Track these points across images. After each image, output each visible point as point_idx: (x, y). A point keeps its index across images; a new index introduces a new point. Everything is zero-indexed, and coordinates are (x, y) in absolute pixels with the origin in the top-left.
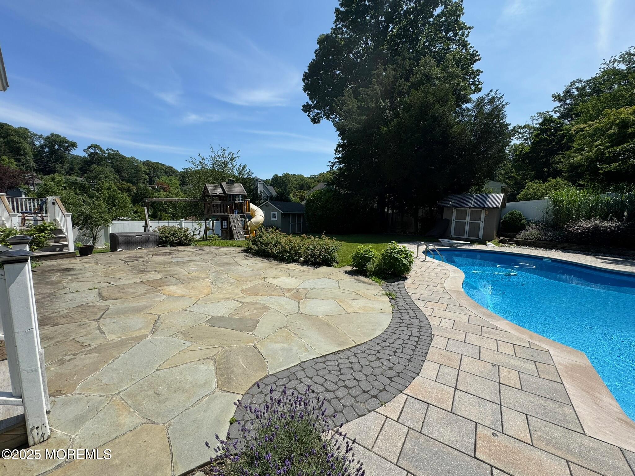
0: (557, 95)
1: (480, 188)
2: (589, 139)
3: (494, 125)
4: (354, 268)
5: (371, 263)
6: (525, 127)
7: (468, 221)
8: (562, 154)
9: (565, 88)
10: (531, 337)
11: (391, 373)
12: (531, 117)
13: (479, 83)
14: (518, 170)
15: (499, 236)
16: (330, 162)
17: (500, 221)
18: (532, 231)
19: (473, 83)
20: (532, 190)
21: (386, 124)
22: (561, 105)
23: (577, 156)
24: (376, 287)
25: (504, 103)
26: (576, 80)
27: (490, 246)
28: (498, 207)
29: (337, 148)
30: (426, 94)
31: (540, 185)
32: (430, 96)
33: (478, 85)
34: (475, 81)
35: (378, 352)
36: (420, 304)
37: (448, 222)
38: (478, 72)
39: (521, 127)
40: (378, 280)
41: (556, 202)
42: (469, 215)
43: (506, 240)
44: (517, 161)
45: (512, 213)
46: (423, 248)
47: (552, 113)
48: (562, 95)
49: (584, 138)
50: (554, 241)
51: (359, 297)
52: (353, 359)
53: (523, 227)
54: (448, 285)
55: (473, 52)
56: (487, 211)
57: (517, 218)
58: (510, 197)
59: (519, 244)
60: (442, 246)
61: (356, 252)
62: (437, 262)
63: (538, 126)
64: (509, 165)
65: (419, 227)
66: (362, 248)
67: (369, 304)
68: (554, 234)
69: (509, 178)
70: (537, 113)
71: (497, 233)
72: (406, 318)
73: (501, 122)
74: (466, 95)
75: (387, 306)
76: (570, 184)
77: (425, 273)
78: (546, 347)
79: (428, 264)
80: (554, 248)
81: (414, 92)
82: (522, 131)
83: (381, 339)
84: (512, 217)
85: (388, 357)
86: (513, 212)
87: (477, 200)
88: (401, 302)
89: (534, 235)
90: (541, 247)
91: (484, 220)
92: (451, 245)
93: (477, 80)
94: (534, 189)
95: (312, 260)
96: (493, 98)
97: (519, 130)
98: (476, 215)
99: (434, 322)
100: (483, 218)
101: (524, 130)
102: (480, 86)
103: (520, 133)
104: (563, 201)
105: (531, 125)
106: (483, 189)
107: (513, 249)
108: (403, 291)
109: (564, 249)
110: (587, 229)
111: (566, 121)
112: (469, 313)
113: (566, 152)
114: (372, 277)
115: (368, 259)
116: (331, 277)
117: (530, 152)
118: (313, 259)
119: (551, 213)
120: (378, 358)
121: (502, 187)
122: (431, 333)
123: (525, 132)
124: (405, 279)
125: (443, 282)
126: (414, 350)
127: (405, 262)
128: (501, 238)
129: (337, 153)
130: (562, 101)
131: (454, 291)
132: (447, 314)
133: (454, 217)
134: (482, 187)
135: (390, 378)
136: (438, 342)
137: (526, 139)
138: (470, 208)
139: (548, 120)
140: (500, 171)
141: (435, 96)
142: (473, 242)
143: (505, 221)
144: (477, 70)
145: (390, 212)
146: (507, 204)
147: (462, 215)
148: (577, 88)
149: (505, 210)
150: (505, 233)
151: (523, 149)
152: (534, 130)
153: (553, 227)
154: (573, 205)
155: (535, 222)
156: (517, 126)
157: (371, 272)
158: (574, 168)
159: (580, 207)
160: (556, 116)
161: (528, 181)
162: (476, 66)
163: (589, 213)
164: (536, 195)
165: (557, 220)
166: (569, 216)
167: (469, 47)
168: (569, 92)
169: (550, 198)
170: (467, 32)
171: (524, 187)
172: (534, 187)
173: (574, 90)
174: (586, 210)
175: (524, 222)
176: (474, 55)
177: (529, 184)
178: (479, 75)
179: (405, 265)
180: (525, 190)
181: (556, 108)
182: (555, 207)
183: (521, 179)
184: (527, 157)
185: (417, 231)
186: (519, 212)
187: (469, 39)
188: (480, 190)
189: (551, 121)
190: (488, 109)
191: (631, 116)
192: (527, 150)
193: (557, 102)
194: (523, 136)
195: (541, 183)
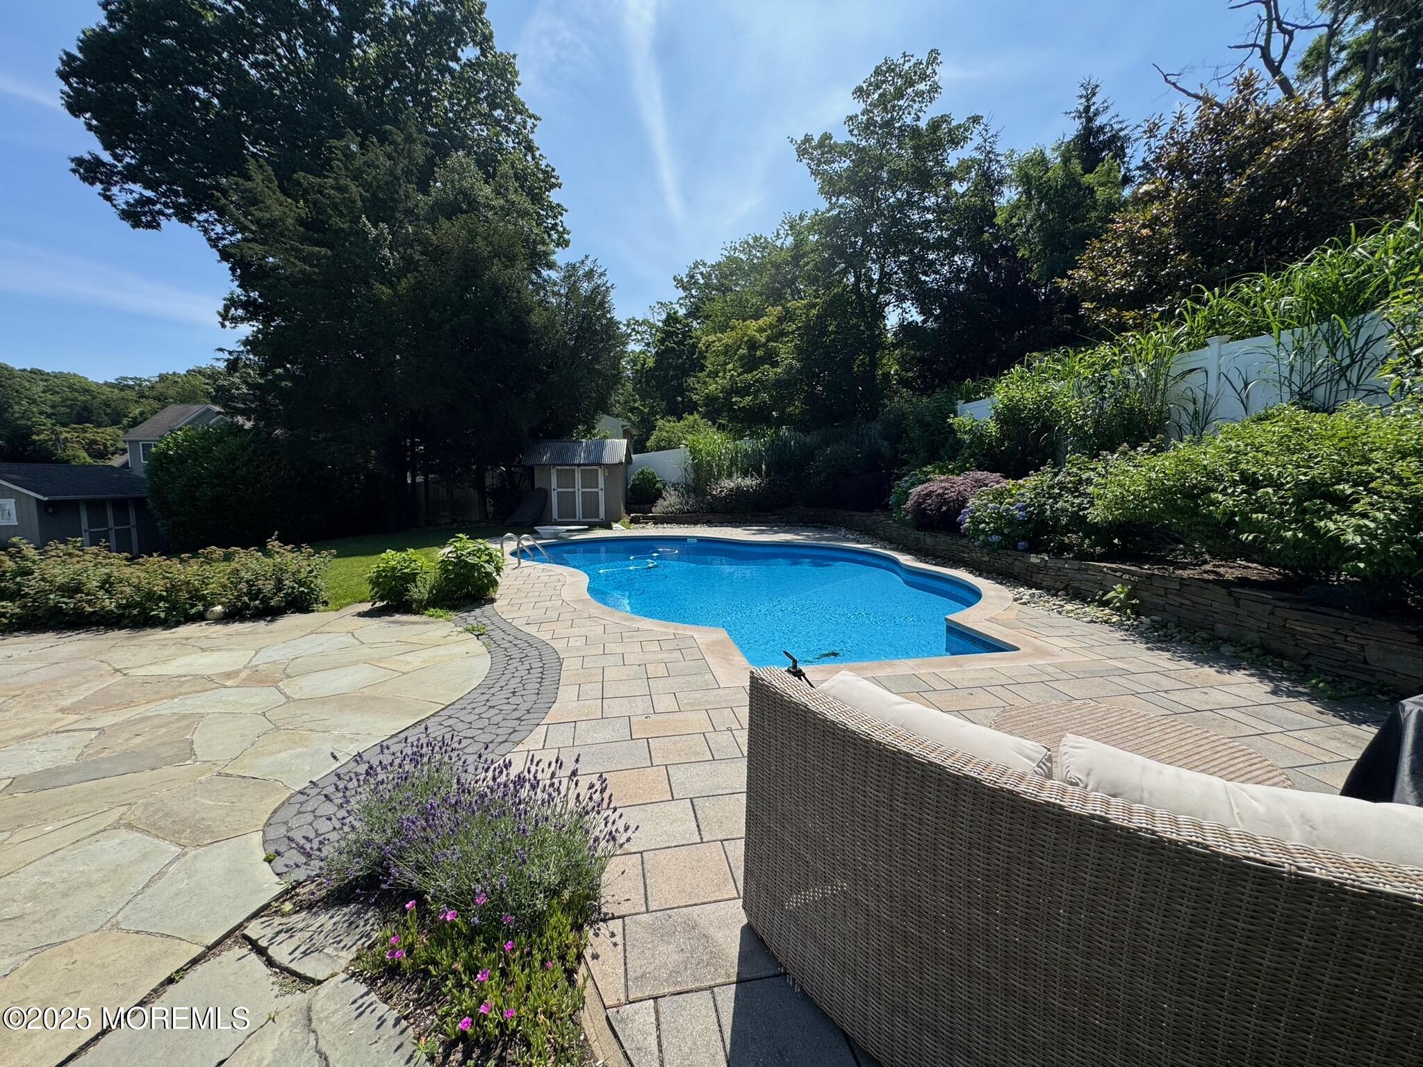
0: (679, 278)
1: (589, 431)
2: (722, 358)
3: (599, 318)
4: (378, 605)
5: (419, 583)
6: (643, 323)
7: (579, 490)
8: (695, 377)
9: (688, 270)
10: (676, 628)
11: (516, 714)
12: (651, 307)
13: (565, 230)
14: (643, 399)
15: (628, 512)
16: (221, 350)
17: (627, 487)
18: (670, 501)
19: (554, 227)
20: (664, 434)
21: (386, 279)
22: (686, 297)
24: (441, 624)
26: (699, 261)
27: (619, 530)
28: (621, 463)
29: (227, 309)
30: (473, 234)
31: (674, 424)
32: (480, 242)
33: (563, 234)
34: (556, 224)
35: (488, 700)
36: (532, 630)
37: (545, 494)
38: (561, 209)
39: (637, 321)
40: (440, 612)
41: (694, 451)
42: (578, 476)
43: (638, 517)
44: (640, 381)
45: (642, 473)
46: (511, 546)
47: (677, 307)
48: (685, 280)
49: (718, 356)
50: (698, 512)
51: (415, 647)
52: (450, 722)
53: (658, 495)
54: (567, 594)
55: (546, 166)
56: (606, 471)
57: (649, 481)
58: (638, 446)
59: (658, 521)
60: (542, 539)
61: (378, 567)
62: (541, 566)
63: (660, 324)
64: (629, 386)
65: (490, 509)
66: (391, 558)
67: (441, 651)
68: (697, 502)
69: (632, 410)
70: (658, 303)
71: (626, 508)
72: (515, 652)
73: (608, 316)
74: (546, 254)
75: (476, 646)
76: (710, 423)
77: (525, 586)
78: (690, 633)
79: (526, 571)
80: (700, 523)
81: (445, 224)
82: (640, 329)
83: (486, 687)
84: (643, 479)
85: (507, 701)
86: (644, 470)
87: (588, 452)
88: (497, 635)
89: (674, 506)
90: (684, 524)
91: (603, 487)
92: (556, 536)
93: (561, 225)
94: (667, 432)
95: (256, 607)
96: (591, 271)
97: (636, 327)
98: (590, 480)
99: (558, 645)
100: (601, 484)
101: (643, 328)
102: (566, 236)
103: (638, 332)
104: (701, 450)
105: (652, 321)
106: (596, 431)
107: (651, 530)
108: (495, 619)
109: (710, 523)
110: (731, 490)
111: (695, 324)
112: (604, 622)
113: (699, 374)
114: (426, 609)
115: (411, 578)
116: (327, 629)
117: (655, 369)
118: (257, 602)
119: (689, 469)
120: (490, 707)
121: (623, 426)
122: (559, 658)
123: (645, 332)
124: (493, 601)
125: (558, 592)
126: (540, 683)
127: (490, 568)
128: (632, 515)
129: (227, 323)
130: (687, 289)
131: (579, 601)
132: (575, 631)
133: (554, 484)
134: (594, 428)
135: (519, 719)
136: (570, 665)
137: (648, 345)
138: (579, 465)
139: (671, 319)
140: (617, 398)
141: (491, 244)
142: (592, 526)
143: (634, 488)
144: (558, 205)
145: (420, 479)
146: (633, 457)
147: (566, 480)
148: (702, 274)
149: (631, 468)
150: (636, 507)
151: (645, 361)
152: (657, 331)
153: (694, 490)
154: (713, 457)
155: (673, 485)
156: (632, 322)
157: (422, 601)
158: (710, 400)
159: (720, 459)
160: (682, 312)
161: (658, 417)
162: (554, 196)
163: (730, 467)
164: (671, 441)
165: (697, 479)
166: (710, 473)
167: (537, 154)
168: (692, 277)
169: (687, 446)
170: (530, 122)
171: (654, 428)
172: (667, 429)
173: (699, 276)
174: (727, 463)
175: (659, 485)
176: (548, 174)
177: (660, 423)
178: (562, 215)
179: (488, 575)
180: (655, 433)
181: (680, 299)
182: (693, 460)
183: (648, 414)
184: (653, 377)
185: (487, 518)
186: (651, 470)
187: (537, 139)
188: (591, 433)
189: (677, 320)
190: (585, 287)
191: (757, 334)
192: (651, 365)
193: (681, 290)
194: (642, 339)
195: (675, 422)
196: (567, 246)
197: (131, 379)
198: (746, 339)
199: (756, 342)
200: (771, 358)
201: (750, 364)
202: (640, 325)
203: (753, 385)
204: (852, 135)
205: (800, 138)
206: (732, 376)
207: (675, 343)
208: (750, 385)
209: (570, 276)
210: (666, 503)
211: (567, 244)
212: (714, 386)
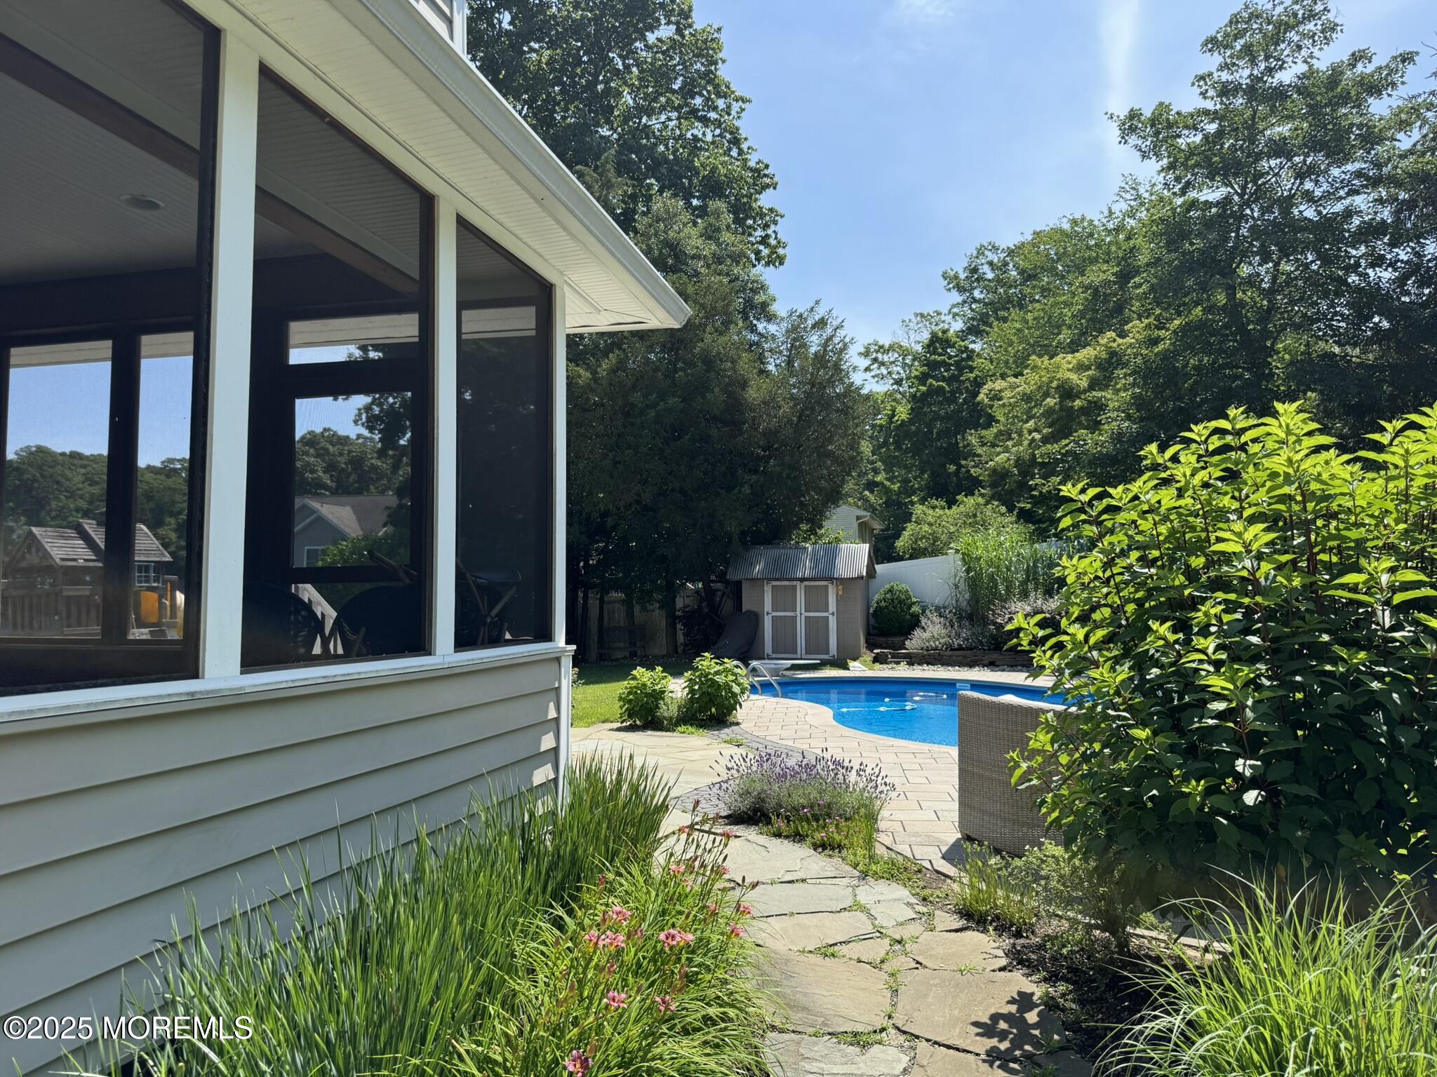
0: (952, 273)
1: (816, 525)
4: (626, 723)
5: (667, 701)
6: (891, 348)
7: (801, 613)
8: (979, 434)
9: (967, 260)
12: (903, 321)
13: (779, 242)
14: (890, 464)
15: (871, 646)
17: (868, 609)
18: (932, 632)
19: (764, 241)
20: (926, 528)
22: (965, 302)
23: (999, 454)
24: (696, 738)
25: (847, 340)
26: (986, 245)
27: (857, 670)
28: (861, 577)
31: (941, 512)
33: (776, 247)
34: (767, 236)
37: (755, 619)
38: (773, 214)
39: (881, 347)
40: (691, 729)
41: (969, 560)
42: (800, 599)
43: (886, 654)
44: (885, 443)
45: (890, 591)
47: (948, 319)
48: (962, 276)
50: (975, 648)
51: (687, 749)
53: (915, 623)
54: (812, 721)
55: (758, 163)
56: (840, 587)
57: (901, 602)
58: (884, 551)
59: (912, 660)
60: (759, 676)
62: (773, 700)
63: (919, 348)
64: (867, 451)
66: (642, 675)
67: (712, 752)
68: (973, 634)
69: (872, 487)
70: (917, 315)
71: (867, 641)
76: (1003, 509)
77: (764, 714)
79: (758, 703)
80: (978, 665)
82: (886, 358)
84: (892, 600)
86: (893, 587)
87: (815, 560)
89: (938, 639)
90: (953, 666)
91: (835, 610)
93: (774, 236)
94: (930, 524)
96: (824, 321)
97: (880, 356)
98: (816, 601)
100: (832, 605)
101: (893, 356)
102: (781, 251)
103: (882, 364)
104: (979, 559)
105: (905, 344)
106: (823, 531)
107: (903, 671)
108: (746, 735)
109: (993, 666)
111: (977, 347)
112: (857, 740)
113: (984, 432)
114: (677, 727)
115: (660, 695)
116: (595, 737)
117: (911, 422)
119: (962, 586)
121: (858, 518)
123: (894, 362)
124: (737, 723)
128: (876, 651)
130: (965, 290)
131: (827, 726)
132: (830, 744)
133: (768, 606)
134: (821, 527)
137: (898, 382)
138: (802, 580)
139: (938, 342)
141: (703, 307)
142: (822, 664)
143: (879, 612)
144: (771, 210)
146: (878, 567)
147: (784, 600)
148: (991, 263)
149: (874, 584)
150: (882, 639)
151: (894, 411)
152: (914, 360)
153: (970, 617)
154: (998, 567)
155: (938, 609)
156: (873, 348)
157: (671, 718)
158: (999, 476)
159: (1008, 569)
160: (958, 325)
161: (915, 499)
162: (765, 200)
163: (1024, 583)
164: (936, 539)
165: (975, 600)
166: (994, 593)
167: (744, 146)
168: (975, 270)
169: (957, 551)
170: (736, 107)
171: (907, 517)
172: (930, 519)
173: (986, 268)
174: (1021, 576)
175: (915, 609)
176: (757, 173)
177: (918, 509)
178: (775, 223)
179: (734, 695)
180: (910, 526)
181: (954, 306)
182: (968, 571)
183: (899, 493)
184: (907, 435)
185: (677, 652)
186: (904, 586)
187: (745, 127)
188: (816, 534)
189: (947, 343)
190: (814, 342)
191: (1073, 377)
192: (904, 416)
193: (955, 293)
194: (890, 373)
195: (943, 508)
196: (781, 263)
197: (179, 461)
198: (1055, 384)
199: (1072, 389)
200: (1093, 415)
201: (1062, 423)
202: (887, 351)
203: (1062, 461)
204: (1205, 98)
205: (1123, 113)
206: (1033, 440)
207: (944, 379)
208: (1057, 462)
209: (794, 329)
210: (926, 635)
211: (781, 260)
212: (1004, 456)
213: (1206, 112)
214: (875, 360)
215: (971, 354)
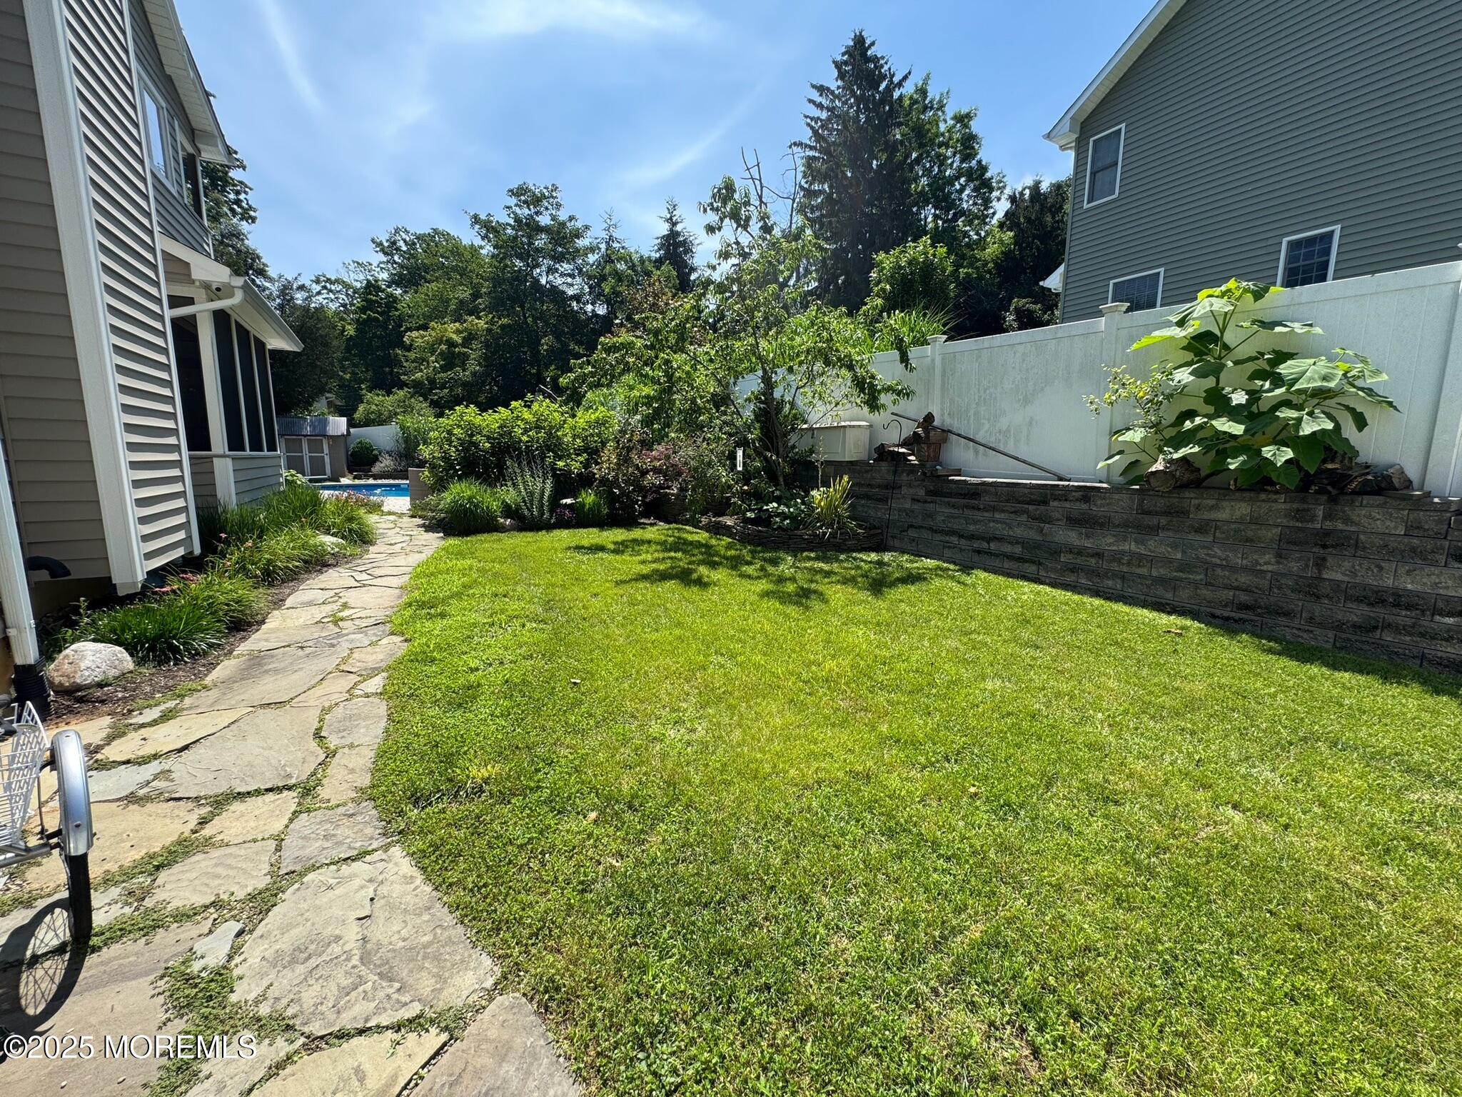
0: (378, 241)
2: (425, 352)
6: (337, 281)
7: (306, 455)
9: (389, 234)
12: (344, 263)
15: (351, 472)
17: (348, 452)
18: (385, 463)
19: (237, 203)
20: (374, 407)
22: (388, 262)
28: (343, 435)
31: (383, 398)
33: (248, 209)
34: (240, 200)
39: (328, 279)
42: (305, 446)
43: (360, 474)
45: (360, 442)
48: (386, 244)
49: (421, 350)
53: (376, 459)
56: (330, 440)
57: (367, 448)
58: (352, 422)
59: (375, 477)
63: (359, 288)
70: (354, 262)
71: (348, 469)
76: (421, 399)
82: (333, 288)
84: (361, 447)
86: (360, 440)
87: (313, 425)
89: (389, 467)
91: (328, 453)
93: (245, 201)
94: (377, 405)
97: (328, 285)
98: (315, 446)
100: (326, 450)
101: (338, 287)
102: (252, 213)
103: (331, 291)
104: (409, 428)
105: (347, 280)
121: (327, 398)
123: (339, 291)
128: (354, 473)
130: (388, 254)
137: (344, 306)
138: (306, 436)
139: (372, 287)
143: (354, 454)
146: (352, 430)
147: (295, 446)
148: (405, 241)
149: (349, 439)
150: (357, 467)
152: (355, 292)
153: (406, 457)
155: (388, 452)
156: (322, 278)
158: (417, 383)
160: (385, 277)
161: (363, 387)
165: (407, 448)
168: (394, 243)
169: (396, 423)
171: (360, 399)
172: (376, 402)
173: (401, 243)
175: (375, 452)
177: (367, 394)
180: (362, 405)
181: (381, 263)
182: (402, 434)
183: (350, 381)
184: (356, 346)
186: (367, 440)
188: (310, 410)
189: (379, 289)
191: (454, 336)
192: (352, 333)
193: (381, 254)
194: (337, 298)
195: (383, 396)
198: (445, 339)
199: (453, 343)
200: (463, 360)
201: (449, 361)
202: (332, 283)
204: (509, 218)
205: (470, 211)
207: (378, 313)
208: (446, 382)
209: (285, 287)
210: (382, 465)
211: (254, 220)
212: (420, 374)
213: (510, 225)
214: (325, 287)
215: (395, 300)
